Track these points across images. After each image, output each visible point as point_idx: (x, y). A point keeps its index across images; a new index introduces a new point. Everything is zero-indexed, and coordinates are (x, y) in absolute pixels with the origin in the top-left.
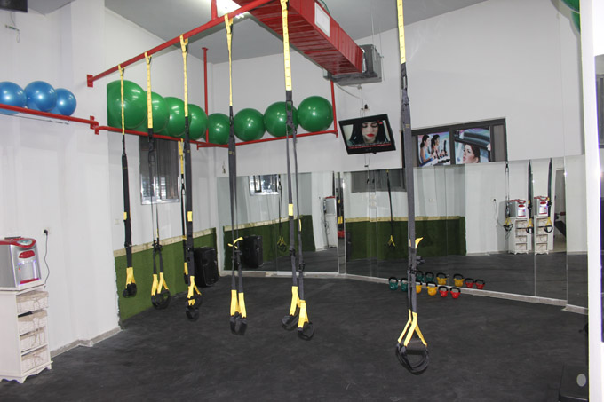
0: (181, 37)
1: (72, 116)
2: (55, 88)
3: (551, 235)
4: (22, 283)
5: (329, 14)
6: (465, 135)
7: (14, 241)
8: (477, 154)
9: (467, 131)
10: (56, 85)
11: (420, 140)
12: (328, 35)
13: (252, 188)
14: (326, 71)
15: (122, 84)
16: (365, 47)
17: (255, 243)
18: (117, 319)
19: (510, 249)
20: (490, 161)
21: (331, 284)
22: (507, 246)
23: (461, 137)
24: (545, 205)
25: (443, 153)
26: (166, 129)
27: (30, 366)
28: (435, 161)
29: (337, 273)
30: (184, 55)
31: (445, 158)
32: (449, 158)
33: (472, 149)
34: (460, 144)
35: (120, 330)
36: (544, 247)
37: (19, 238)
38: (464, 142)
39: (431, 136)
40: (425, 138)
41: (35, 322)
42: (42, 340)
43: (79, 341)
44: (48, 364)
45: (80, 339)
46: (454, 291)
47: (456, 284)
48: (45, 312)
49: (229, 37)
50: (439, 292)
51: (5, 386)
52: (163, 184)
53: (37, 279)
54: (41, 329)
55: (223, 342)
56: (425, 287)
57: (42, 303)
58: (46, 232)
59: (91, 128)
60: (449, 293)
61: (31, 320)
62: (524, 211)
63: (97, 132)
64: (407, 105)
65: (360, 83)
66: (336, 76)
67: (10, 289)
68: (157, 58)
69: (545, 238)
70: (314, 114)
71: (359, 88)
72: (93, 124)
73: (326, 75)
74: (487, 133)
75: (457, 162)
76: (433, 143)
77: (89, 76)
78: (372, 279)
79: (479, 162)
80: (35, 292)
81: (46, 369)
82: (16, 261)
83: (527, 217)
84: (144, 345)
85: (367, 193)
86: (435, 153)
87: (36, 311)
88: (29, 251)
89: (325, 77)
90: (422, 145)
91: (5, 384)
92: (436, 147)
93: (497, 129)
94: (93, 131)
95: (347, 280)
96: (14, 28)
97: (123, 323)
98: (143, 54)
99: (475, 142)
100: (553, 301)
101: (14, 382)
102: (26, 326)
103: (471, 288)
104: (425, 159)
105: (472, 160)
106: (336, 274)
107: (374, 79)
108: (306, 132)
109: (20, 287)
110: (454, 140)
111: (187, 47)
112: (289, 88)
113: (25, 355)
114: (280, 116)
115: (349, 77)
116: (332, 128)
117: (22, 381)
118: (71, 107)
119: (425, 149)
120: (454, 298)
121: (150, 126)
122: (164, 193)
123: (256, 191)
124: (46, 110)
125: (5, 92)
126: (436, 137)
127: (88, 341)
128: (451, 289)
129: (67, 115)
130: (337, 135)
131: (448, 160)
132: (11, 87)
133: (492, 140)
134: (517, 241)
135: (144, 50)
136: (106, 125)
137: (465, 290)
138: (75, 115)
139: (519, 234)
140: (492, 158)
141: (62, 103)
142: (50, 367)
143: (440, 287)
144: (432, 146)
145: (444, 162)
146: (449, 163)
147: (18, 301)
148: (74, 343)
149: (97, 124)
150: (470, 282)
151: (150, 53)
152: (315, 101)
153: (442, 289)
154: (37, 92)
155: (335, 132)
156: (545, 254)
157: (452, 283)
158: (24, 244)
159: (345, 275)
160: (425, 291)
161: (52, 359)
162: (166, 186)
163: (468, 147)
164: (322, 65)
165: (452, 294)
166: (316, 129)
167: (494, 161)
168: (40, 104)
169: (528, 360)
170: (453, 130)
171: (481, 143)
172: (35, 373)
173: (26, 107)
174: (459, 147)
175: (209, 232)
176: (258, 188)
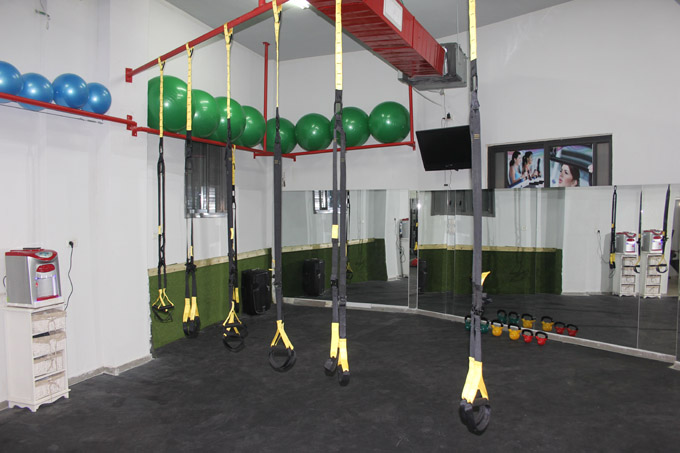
0: (226, 26)
1: (106, 114)
2: (88, 82)
3: (665, 276)
4: (39, 299)
5: (402, 5)
6: (563, 153)
7: (32, 252)
8: (576, 177)
9: (565, 148)
10: (89, 78)
11: (510, 157)
12: (400, 29)
13: (317, 206)
14: (401, 73)
15: (162, 80)
16: (447, 45)
17: (317, 268)
18: (149, 346)
19: (615, 290)
20: (591, 185)
21: (397, 320)
22: (611, 286)
23: (558, 155)
24: (659, 240)
25: (536, 173)
26: (216, 133)
27: (45, 394)
28: (526, 182)
29: (407, 308)
30: (228, 47)
31: (538, 180)
32: (542, 179)
33: (571, 170)
34: (557, 164)
35: (152, 359)
36: (656, 289)
37: (38, 250)
38: (562, 162)
39: (523, 153)
40: (515, 156)
41: (51, 345)
42: (59, 365)
43: (104, 369)
44: (65, 392)
45: (106, 366)
46: (539, 336)
47: (544, 328)
48: (65, 333)
49: (277, 26)
50: (522, 336)
51: (16, 413)
52: (212, 195)
53: (57, 296)
54: (58, 352)
55: (264, 380)
56: (506, 329)
57: (58, 323)
58: (71, 244)
59: (128, 128)
60: (534, 338)
61: (48, 342)
62: (633, 246)
63: (134, 134)
64: (476, 110)
65: (443, 88)
66: (412, 79)
67: (26, 305)
68: (199, 50)
69: (658, 279)
70: (388, 122)
71: (442, 94)
72: (130, 124)
73: (401, 77)
74: (589, 152)
75: (552, 185)
76: (525, 161)
77: (128, 70)
78: (446, 316)
79: (578, 185)
80: (53, 310)
81: (63, 398)
82: (33, 274)
83: (637, 253)
84: (175, 377)
85: (445, 217)
86: (526, 173)
87: (54, 332)
88: (49, 264)
89: (399, 79)
90: (512, 163)
91: (16, 410)
92: (528, 166)
93: (602, 148)
94: (130, 132)
95: (418, 316)
96: (43, 14)
97: (155, 351)
98: (184, 46)
99: (575, 161)
100: (659, 356)
101: (27, 409)
102: (41, 348)
103: (561, 333)
104: (515, 179)
105: (570, 182)
106: (405, 309)
107: (457, 83)
108: (379, 143)
109: (36, 304)
110: (550, 158)
111: (231, 37)
112: (339, 88)
113: (40, 381)
114: (349, 123)
115: (428, 80)
116: (408, 139)
117: (34, 409)
118: (106, 104)
119: (515, 168)
120: (540, 345)
121: (189, 128)
122: (212, 207)
123: (322, 209)
124: (75, 107)
125: (30, 85)
126: (528, 155)
127: (114, 369)
128: (537, 333)
129: (100, 113)
130: (414, 149)
131: (541, 182)
132: (37, 79)
133: (594, 160)
134: (623, 280)
135: (185, 41)
136: (145, 125)
137: (553, 336)
138: (109, 113)
139: (626, 273)
140: (593, 181)
141: (95, 99)
142: (67, 396)
143: (524, 331)
144: (524, 165)
145: (536, 183)
146: (542, 186)
147: (33, 320)
148: (98, 370)
149: (135, 124)
150: (561, 327)
151: (192, 44)
152: (390, 107)
153: (526, 333)
154: (67, 86)
155: (412, 144)
156: (657, 298)
157: (538, 326)
158: (43, 256)
159: (415, 310)
160: (505, 334)
161: (69, 388)
162: (216, 198)
163: (566, 167)
164: (396, 65)
165: (537, 339)
166: (389, 139)
167: (596, 184)
168: (69, 100)
169: (620, 426)
170: (549, 147)
171: (581, 163)
172: (50, 402)
173: (53, 102)
174: (555, 167)
175: (263, 253)
176: (324, 205)
